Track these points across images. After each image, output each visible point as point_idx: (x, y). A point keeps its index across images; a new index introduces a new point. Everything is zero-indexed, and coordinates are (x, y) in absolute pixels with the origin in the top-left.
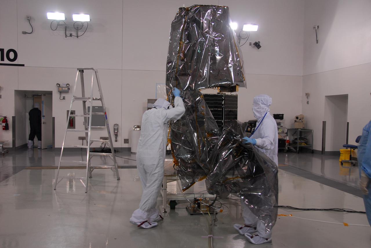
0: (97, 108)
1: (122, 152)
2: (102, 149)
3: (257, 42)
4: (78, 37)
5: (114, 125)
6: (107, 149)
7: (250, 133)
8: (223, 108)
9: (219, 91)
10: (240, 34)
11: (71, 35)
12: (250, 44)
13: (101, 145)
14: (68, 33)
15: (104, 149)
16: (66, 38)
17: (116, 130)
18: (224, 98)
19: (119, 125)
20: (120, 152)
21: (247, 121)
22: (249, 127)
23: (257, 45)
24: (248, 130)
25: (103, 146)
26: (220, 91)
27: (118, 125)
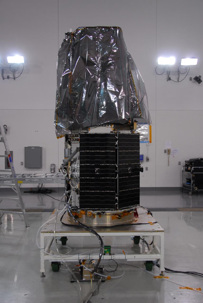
0: (34, 148)
1: (59, 192)
2: (39, 189)
3: (198, 76)
4: (14, 78)
5: (50, 165)
6: (44, 189)
7: (190, 173)
8: (117, 149)
9: (112, 129)
10: (178, 69)
11: (8, 77)
12: (191, 79)
13: (38, 185)
14: (5, 75)
15: (41, 189)
16: (4, 80)
17: (53, 170)
18: (117, 138)
19: (56, 165)
20: (56, 192)
21: (188, 160)
22: (190, 166)
23: (198, 80)
24: (188, 169)
25: (40, 187)
26: (114, 130)
27: (54, 165)
